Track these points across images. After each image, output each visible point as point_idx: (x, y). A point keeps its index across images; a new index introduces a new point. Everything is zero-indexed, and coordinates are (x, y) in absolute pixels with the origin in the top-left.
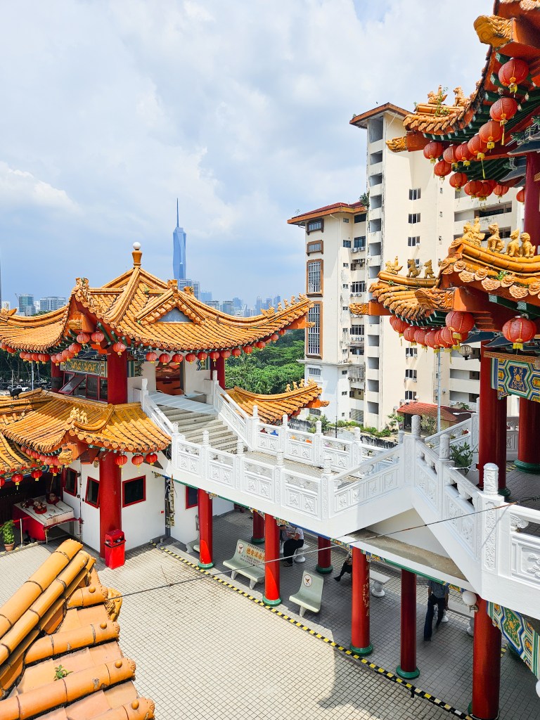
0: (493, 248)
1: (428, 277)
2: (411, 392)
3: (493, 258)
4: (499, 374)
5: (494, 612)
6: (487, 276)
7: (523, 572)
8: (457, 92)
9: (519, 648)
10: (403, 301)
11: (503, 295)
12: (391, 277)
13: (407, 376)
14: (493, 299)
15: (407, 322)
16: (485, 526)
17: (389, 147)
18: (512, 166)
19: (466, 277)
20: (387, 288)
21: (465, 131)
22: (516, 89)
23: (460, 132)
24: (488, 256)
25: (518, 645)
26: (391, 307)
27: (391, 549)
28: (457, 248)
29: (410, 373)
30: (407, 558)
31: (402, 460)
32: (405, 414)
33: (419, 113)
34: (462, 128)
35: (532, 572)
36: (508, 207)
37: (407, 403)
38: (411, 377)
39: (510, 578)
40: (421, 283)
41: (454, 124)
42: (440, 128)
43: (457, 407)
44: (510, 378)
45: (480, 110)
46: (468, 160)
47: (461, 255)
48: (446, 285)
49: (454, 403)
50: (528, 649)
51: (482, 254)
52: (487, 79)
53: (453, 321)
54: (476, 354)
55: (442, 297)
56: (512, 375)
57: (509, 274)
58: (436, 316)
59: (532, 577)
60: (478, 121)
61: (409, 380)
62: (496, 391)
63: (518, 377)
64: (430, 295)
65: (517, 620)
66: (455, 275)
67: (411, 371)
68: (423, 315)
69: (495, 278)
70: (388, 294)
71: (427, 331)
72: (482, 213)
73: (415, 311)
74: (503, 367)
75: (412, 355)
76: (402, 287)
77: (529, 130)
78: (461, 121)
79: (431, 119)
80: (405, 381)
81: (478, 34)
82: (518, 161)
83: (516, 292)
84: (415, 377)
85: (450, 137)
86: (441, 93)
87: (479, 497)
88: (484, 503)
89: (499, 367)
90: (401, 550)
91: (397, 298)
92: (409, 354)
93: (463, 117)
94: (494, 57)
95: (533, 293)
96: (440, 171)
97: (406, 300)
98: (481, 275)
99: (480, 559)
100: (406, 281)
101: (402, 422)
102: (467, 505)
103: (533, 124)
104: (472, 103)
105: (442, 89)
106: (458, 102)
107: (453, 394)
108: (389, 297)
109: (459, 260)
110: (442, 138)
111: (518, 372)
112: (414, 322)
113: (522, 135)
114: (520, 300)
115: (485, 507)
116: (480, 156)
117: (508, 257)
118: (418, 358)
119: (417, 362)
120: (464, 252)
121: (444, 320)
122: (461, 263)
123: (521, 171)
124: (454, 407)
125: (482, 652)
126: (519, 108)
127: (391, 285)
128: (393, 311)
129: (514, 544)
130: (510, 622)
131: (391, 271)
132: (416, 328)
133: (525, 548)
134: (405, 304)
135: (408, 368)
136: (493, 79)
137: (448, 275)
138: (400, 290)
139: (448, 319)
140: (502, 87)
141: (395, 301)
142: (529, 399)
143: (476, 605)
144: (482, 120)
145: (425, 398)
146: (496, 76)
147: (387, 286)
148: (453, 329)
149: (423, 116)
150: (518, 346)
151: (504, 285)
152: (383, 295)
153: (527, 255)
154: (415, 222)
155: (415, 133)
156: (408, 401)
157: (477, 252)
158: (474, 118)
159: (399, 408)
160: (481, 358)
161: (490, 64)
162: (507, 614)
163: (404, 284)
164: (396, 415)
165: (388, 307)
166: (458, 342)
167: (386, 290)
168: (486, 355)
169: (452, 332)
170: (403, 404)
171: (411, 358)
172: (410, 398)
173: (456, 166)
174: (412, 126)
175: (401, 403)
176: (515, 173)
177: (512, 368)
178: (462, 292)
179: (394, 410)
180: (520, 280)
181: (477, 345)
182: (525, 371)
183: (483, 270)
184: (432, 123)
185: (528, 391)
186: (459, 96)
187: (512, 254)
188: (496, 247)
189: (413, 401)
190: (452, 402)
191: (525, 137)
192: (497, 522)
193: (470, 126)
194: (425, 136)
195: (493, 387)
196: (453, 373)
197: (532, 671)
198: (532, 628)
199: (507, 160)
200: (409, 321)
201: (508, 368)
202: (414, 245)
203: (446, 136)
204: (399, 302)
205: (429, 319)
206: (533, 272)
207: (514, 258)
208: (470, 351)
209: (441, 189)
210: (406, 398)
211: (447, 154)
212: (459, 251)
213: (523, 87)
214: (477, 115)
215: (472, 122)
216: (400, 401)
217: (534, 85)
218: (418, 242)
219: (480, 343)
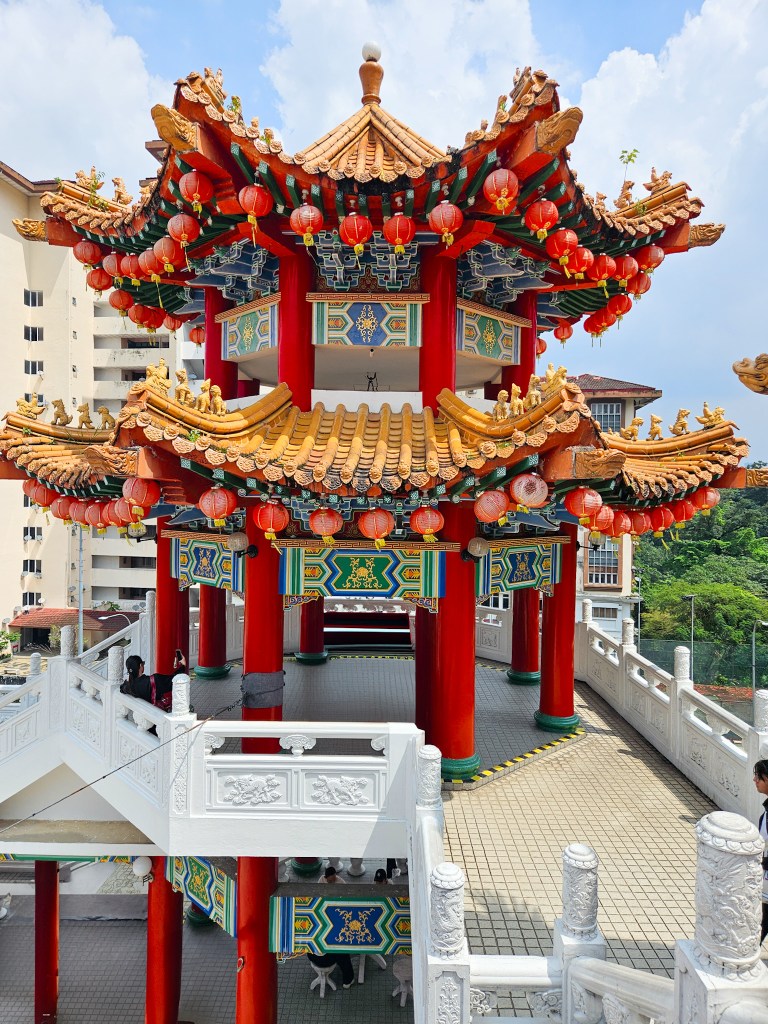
0: (182, 399)
1: (84, 426)
2: (32, 595)
3: (183, 413)
4: (181, 559)
5: (175, 872)
6: (179, 435)
7: (220, 803)
8: (116, 184)
9: (208, 907)
10: (50, 460)
11: (198, 460)
12: (26, 423)
13: (25, 569)
14: (186, 464)
15: (57, 490)
16: (174, 757)
17: (18, 230)
18: (187, 298)
19: (153, 434)
20: (21, 439)
21: (133, 240)
22: (200, 209)
23: (128, 240)
24: (177, 410)
25: (207, 903)
26: (31, 468)
27: (25, 836)
28: (139, 395)
29: (31, 566)
30: (52, 841)
31: (44, 698)
32: (22, 628)
33: (65, 195)
34: (130, 234)
35: (230, 800)
36: (164, 340)
37: (26, 612)
38: (32, 570)
39: (204, 816)
40: (74, 434)
41: (119, 227)
42: (99, 226)
43: (103, 609)
44: (196, 562)
45: (154, 221)
46: (137, 278)
47: (145, 405)
48: (125, 442)
49: (98, 603)
50: (219, 903)
51: (170, 406)
52: (164, 183)
53: (135, 490)
54: (151, 533)
55: (123, 458)
56: (198, 559)
57: (201, 434)
58: (106, 483)
59: (229, 805)
60: (151, 232)
61: (30, 575)
62: (177, 580)
63: (204, 561)
64: (107, 455)
65: (205, 870)
66: (138, 430)
67: (32, 562)
68: (85, 482)
69: (186, 437)
70: (24, 448)
71: (88, 504)
72: (131, 343)
73: (73, 474)
74: (186, 550)
75: (33, 538)
76: (45, 439)
77: (209, 260)
78: (128, 225)
79: (84, 209)
80: (22, 578)
81: (157, 125)
82: (194, 293)
83: (213, 458)
84: (39, 571)
85: (112, 241)
86: (94, 178)
87: (167, 722)
88: (173, 728)
89: (182, 549)
90: (40, 832)
91: (39, 454)
92: (29, 537)
93: (131, 222)
94: (171, 160)
95: (231, 460)
96: (96, 282)
97: (55, 459)
98: (172, 433)
99: (167, 804)
100: (51, 431)
101: (18, 642)
102: (150, 738)
103: (213, 253)
104: (144, 208)
105: (97, 173)
106: (119, 197)
107: (96, 591)
108: (26, 453)
109: (143, 411)
110: (102, 241)
111: (205, 554)
112: (70, 491)
113: (201, 264)
114: (216, 467)
115: (174, 734)
116: (155, 278)
117: (199, 413)
118: (44, 542)
119: (42, 547)
120: (149, 401)
121: (121, 489)
122: (146, 415)
123: (198, 306)
124: (98, 610)
125: (160, 935)
126: (201, 232)
127: (27, 435)
128: (34, 475)
129: (209, 772)
130: (197, 878)
131: (26, 413)
132: (71, 499)
133: (221, 772)
134: (55, 465)
135: (28, 557)
136: (171, 188)
137: (129, 429)
138: (42, 443)
139: (126, 489)
140: (182, 200)
141: (37, 459)
142: (218, 586)
143: (151, 872)
144: (156, 234)
145: (55, 601)
146: (176, 185)
147: (20, 435)
148: (133, 501)
149: (71, 201)
150: (220, 523)
151: (199, 448)
152: (14, 449)
153: (219, 412)
154: (34, 339)
155: (58, 221)
156: (28, 607)
157: (165, 403)
158: (147, 228)
159: (12, 620)
160: (157, 539)
161: (168, 168)
162: (192, 867)
163: (48, 434)
164: (8, 631)
165: (23, 468)
166: (139, 518)
167: (18, 441)
168: (165, 534)
169: (131, 505)
170: (19, 614)
171: (31, 543)
172: (31, 603)
173: (121, 281)
174: (55, 210)
175: (15, 613)
176: (192, 307)
177: (197, 550)
178: (148, 452)
179: (4, 624)
180: (215, 443)
181: (153, 522)
182: (213, 552)
183: (173, 427)
184: (87, 215)
185: (217, 578)
186: (121, 190)
187: (203, 409)
188: (186, 398)
189: (35, 607)
190: (95, 601)
191: (204, 268)
192: (189, 749)
193: (141, 236)
194: (75, 230)
195: (174, 576)
196: (97, 561)
197: (224, 928)
198: (223, 874)
199: (181, 289)
200: (61, 489)
201: (192, 549)
202: (34, 372)
203: (106, 239)
204: (44, 461)
205: (94, 487)
206: (225, 434)
207: (204, 415)
208: (144, 530)
209: (74, 299)
210: (25, 604)
211: (108, 262)
212: (143, 399)
213: (208, 209)
214: (149, 224)
215: (143, 231)
216: (13, 608)
217: (219, 210)
218: (41, 369)
219: (156, 519)
